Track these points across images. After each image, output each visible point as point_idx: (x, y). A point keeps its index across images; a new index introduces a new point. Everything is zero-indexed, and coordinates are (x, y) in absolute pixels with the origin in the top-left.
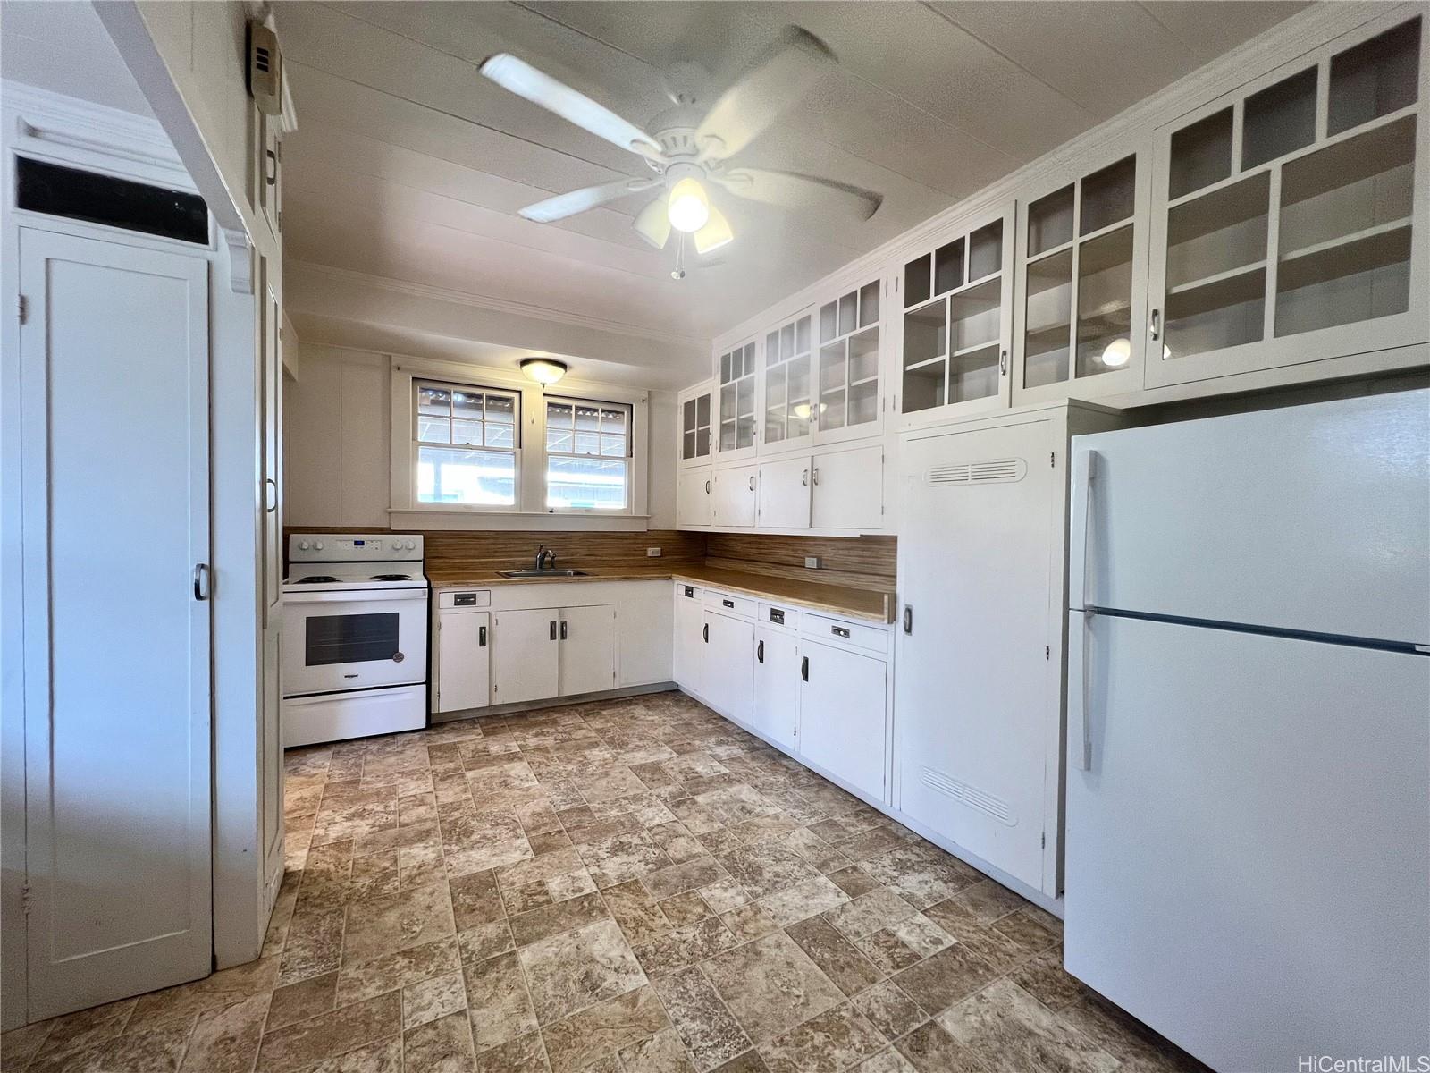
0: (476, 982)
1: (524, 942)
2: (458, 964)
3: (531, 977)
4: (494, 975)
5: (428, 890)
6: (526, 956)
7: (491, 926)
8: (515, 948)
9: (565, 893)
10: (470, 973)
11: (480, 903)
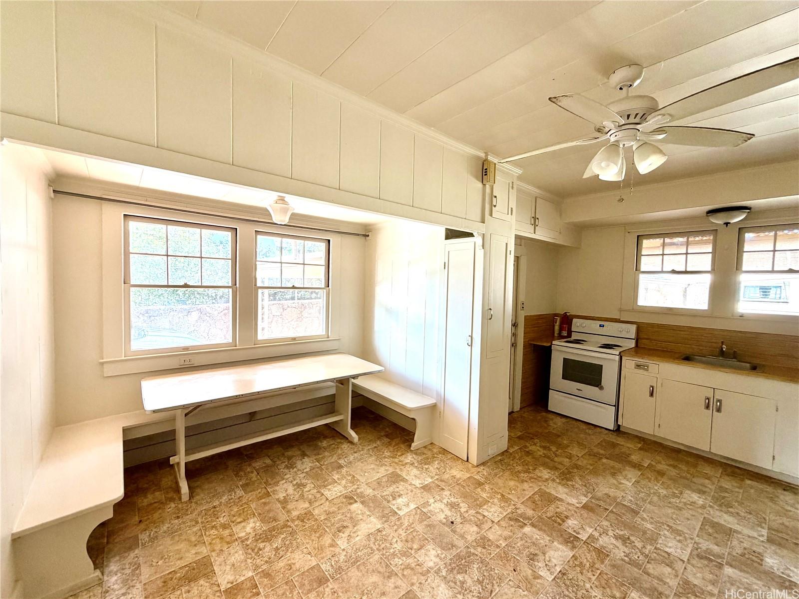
0: (506, 519)
1: (533, 525)
2: (509, 511)
3: (520, 535)
4: (513, 523)
5: (531, 485)
6: (527, 529)
7: (532, 512)
8: (528, 524)
9: (570, 528)
10: (508, 516)
11: (539, 503)
